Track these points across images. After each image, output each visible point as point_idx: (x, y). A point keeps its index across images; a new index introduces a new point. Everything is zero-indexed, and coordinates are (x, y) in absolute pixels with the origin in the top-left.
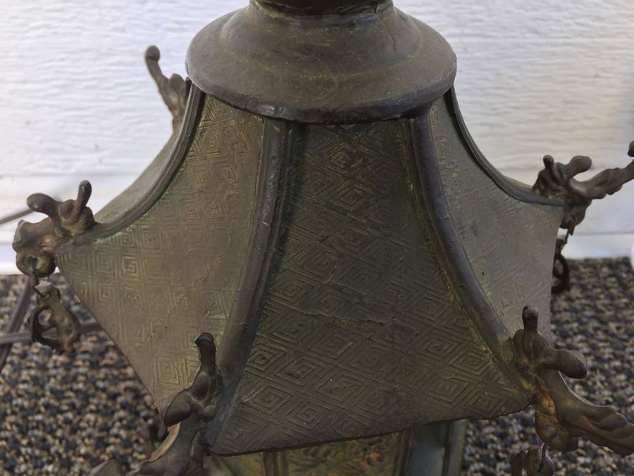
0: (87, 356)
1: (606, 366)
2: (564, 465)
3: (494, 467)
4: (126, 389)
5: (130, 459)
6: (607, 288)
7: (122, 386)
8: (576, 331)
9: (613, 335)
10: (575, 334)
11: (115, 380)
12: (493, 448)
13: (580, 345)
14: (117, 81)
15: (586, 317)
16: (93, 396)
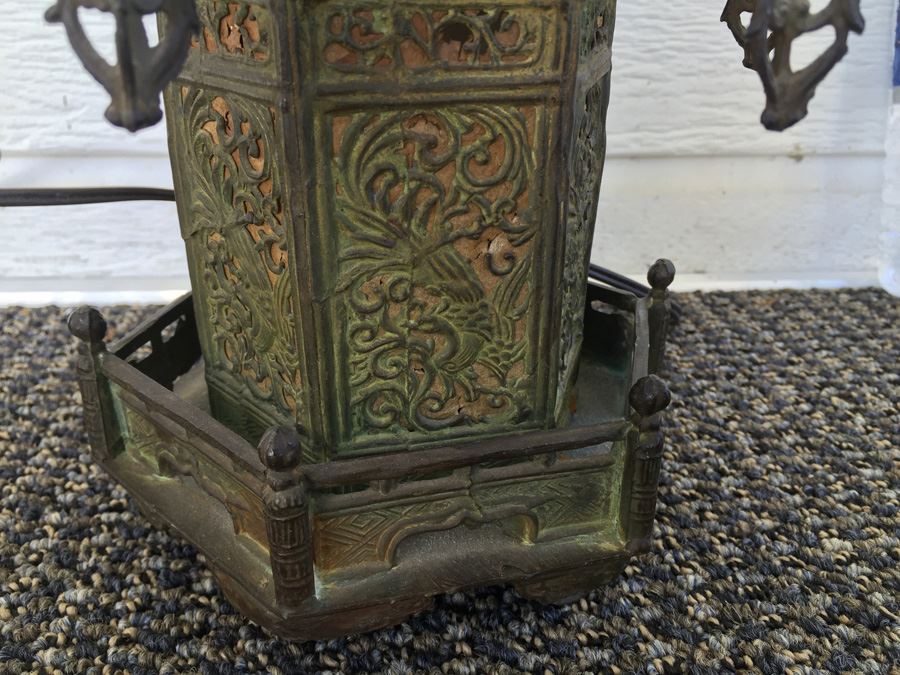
0: (8, 383)
1: (876, 379)
2: (838, 479)
3: (718, 482)
4: (66, 417)
5: (58, 490)
6: (852, 310)
7: (63, 411)
8: (816, 347)
9: (875, 349)
10: (816, 350)
11: (52, 407)
12: (708, 463)
13: (827, 361)
15: (829, 335)
16: (10, 424)
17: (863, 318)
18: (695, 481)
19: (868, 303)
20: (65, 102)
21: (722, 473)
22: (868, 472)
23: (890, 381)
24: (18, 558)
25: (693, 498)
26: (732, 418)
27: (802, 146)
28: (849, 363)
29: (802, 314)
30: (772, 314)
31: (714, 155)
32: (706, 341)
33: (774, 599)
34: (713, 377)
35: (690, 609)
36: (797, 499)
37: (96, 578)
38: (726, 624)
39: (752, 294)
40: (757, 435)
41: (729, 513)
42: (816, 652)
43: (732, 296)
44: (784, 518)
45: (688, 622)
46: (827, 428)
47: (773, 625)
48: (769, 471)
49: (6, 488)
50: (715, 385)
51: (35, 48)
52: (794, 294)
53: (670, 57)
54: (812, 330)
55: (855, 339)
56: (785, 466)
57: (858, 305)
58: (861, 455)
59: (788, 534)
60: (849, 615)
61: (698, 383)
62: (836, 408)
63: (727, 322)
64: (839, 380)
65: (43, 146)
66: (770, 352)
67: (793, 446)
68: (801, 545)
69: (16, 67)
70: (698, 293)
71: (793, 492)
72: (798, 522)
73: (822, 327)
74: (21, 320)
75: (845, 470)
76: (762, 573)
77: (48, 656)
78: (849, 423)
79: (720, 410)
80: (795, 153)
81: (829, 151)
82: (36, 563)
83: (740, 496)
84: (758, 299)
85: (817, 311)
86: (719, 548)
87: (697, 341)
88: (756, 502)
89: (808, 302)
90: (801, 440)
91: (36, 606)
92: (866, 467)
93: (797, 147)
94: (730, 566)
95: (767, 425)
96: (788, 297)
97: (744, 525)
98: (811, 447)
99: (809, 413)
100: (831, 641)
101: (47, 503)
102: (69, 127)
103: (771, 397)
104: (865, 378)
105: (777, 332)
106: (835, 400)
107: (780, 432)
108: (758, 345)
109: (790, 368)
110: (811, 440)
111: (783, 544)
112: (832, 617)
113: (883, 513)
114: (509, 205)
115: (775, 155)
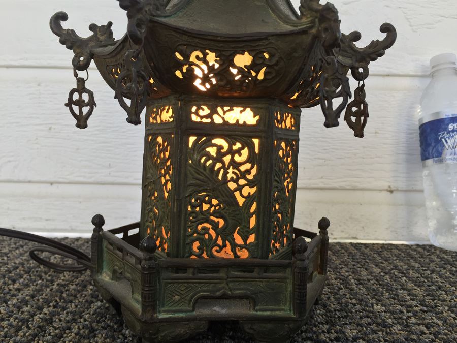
1: (417, 269)
2: (387, 292)
3: (338, 291)
6: (416, 250)
9: (421, 261)
10: (394, 260)
12: (336, 286)
13: (398, 263)
15: (402, 256)
18: (329, 290)
20: (110, 165)
21: (341, 289)
22: (401, 292)
23: (423, 270)
24: (78, 296)
25: (327, 294)
26: (350, 276)
27: (391, 187)
29: (393, 250)
30: (381, 250)
31: (355, 189)
32: (348, 256)
33: (348, 318)
34: (346, 265)
35: (315, 318)
36: (369, 296)
38: (327, 323)
39: (374, 244)
40: (359, 280)
41: (339, 298)
42: (360, 331)
44: (361, 300)
45: (313, 321)
46: (389, 280)
48: (360, 289)
49: (75, 280)
50: (347, 267)
51: (103, 147)
53: (332, 152)
54: (395, 254)
55: (412, 258)
56: (367, 288)
57: (419, 249)
58: (400, 287)
59: (361, 305)
60: (376, 324)
61: (340, 266)
62: (396, 275)
63: (360, 251)
64: (401, 268)
65: (99, 181)
66: (375, 260)
67: (373, 284)
68: (365, 307)
70: (351, 243)
71: (368, 295)
72: (366, 302)
73: (400, 254)
74: (82, 241)
76: (347, 313)
78: (399, 279)
79: (347, 274)
80: (389, 189)
81: (404, 189)
82: (84, 297)
83: (346, 295)
84: (376, 246)
85: (399, 250)
86: (332, 306)
87: (345, 255)
88: (351, 296)
89: (397, 247)
90: (376, 282)
91: (84, 306)
92: (400, 290)
93: (390, 187)
94: (335, 311)
95: (365, 278)
96: (389, 246)
97: (343, 300)
98: (380, 285)
99: (383, 276)
100: (367, 329)
101: (89, 284)
102: (110, 174)
103: (369, 271)
104: (412, 268)
105: (379, 254)
107: (369, 280)
108: (370, 257)
109: (382, 265)
110: (381, 282)
111: (358, 307)
112: (369, 324)
113: (402, 302)
114: (248, 172)
115: (381, 190)
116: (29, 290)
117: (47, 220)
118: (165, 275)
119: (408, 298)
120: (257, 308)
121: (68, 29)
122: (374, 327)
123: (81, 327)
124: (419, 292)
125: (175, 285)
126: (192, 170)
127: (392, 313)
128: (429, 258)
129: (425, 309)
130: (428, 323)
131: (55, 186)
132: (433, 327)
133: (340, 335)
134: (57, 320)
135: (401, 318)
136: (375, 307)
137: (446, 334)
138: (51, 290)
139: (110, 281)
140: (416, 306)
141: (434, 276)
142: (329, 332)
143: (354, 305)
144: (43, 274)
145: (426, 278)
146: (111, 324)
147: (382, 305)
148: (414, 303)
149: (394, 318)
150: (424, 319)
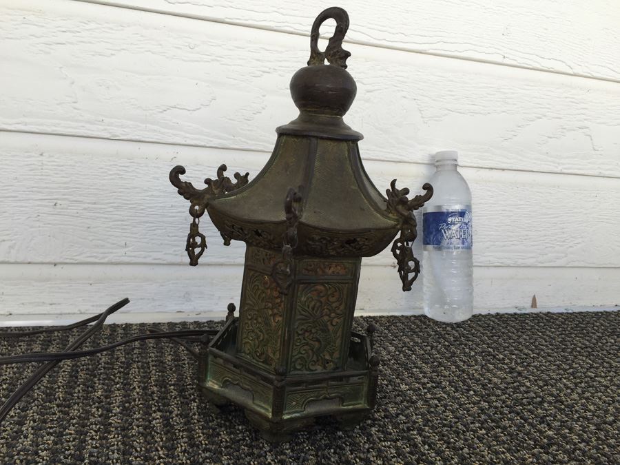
2: (406, 372)
5: (167, 381)
6: (415, 323)
10: (402, 336)
13: (405, 339)
14: (148, 205)
15: (406, 331)
17: (418, 325)
19: (421, 321)
20: (126, 244)
22: (415, 370)
23: (424, 346)
28: (412, 340)
29: (398, 324)
30: (388, 324)
37: (197, 400)
43: (374, 318)
44: (390, 381)
46: (404, 359)
47: (387, 403)
51: (118, 225)
52: (395, 317)
54: (401, 329)
55: (414, 332)
56: (391, 369)
57: (417, 321)
58: (413, 365)
59: (391, 385)
60: (406, 401)
64: (408, 345)
65: (113, 261)
66: (387, 336)
67: (393, 364)
68: (395, 387)
69: (108, 231)
70: (362, 317)
71: (393, 375)
72: (394, 382)
73: (404, 329)
75: (408, 369)
77: (196, 417)
78: (410, 357)
80: (393, 265)
82: (176, 398)
84: (383, 319)
85: (403, 323)
89: (400, 320)
90: (395, 362)
96: (393, 318)
98: (399, 364)
99: (399, 355)
102: (126, 254)
103: (387, 350)
104: (417, 344)
105: (389, 330)
106: (407, 351)
107: (389, 360)
108: (383, 334)
109: (393, 342)
111: (390, 387)
112: (402, 402)
113: (418, 380)
114: (338, 308)
115: (386, 266)
116: (116, 396)
117: (51, 304)
118: (288, 389)
119: (421, 375)
120: (344, 404)
121: (186, 182)
122: (405, 403)
123: (201, 427)
124: (427, 369)
125: (294, 395)
126: (300, 309)
127: (414, 390)
128: (427, 332)
129: (434, 385)
130: (439, 398)
131: (59, 267)
132: (442, 400)
133: (387, 413)
134: (175, 424)
135: (421, 395)
136: (402, 387)
137: (451, 406)
138: (138, 393)
139: (220, 389)
140: (428, 383)
141: (434, 352)
142: (379, 412)
143: (387, 385)
144: (112, 377)
145: (429, 354)
146: (223, 422)
147: (406, 385)
148: (426, 380)
149: (417, 395)
150: (436, 394)
